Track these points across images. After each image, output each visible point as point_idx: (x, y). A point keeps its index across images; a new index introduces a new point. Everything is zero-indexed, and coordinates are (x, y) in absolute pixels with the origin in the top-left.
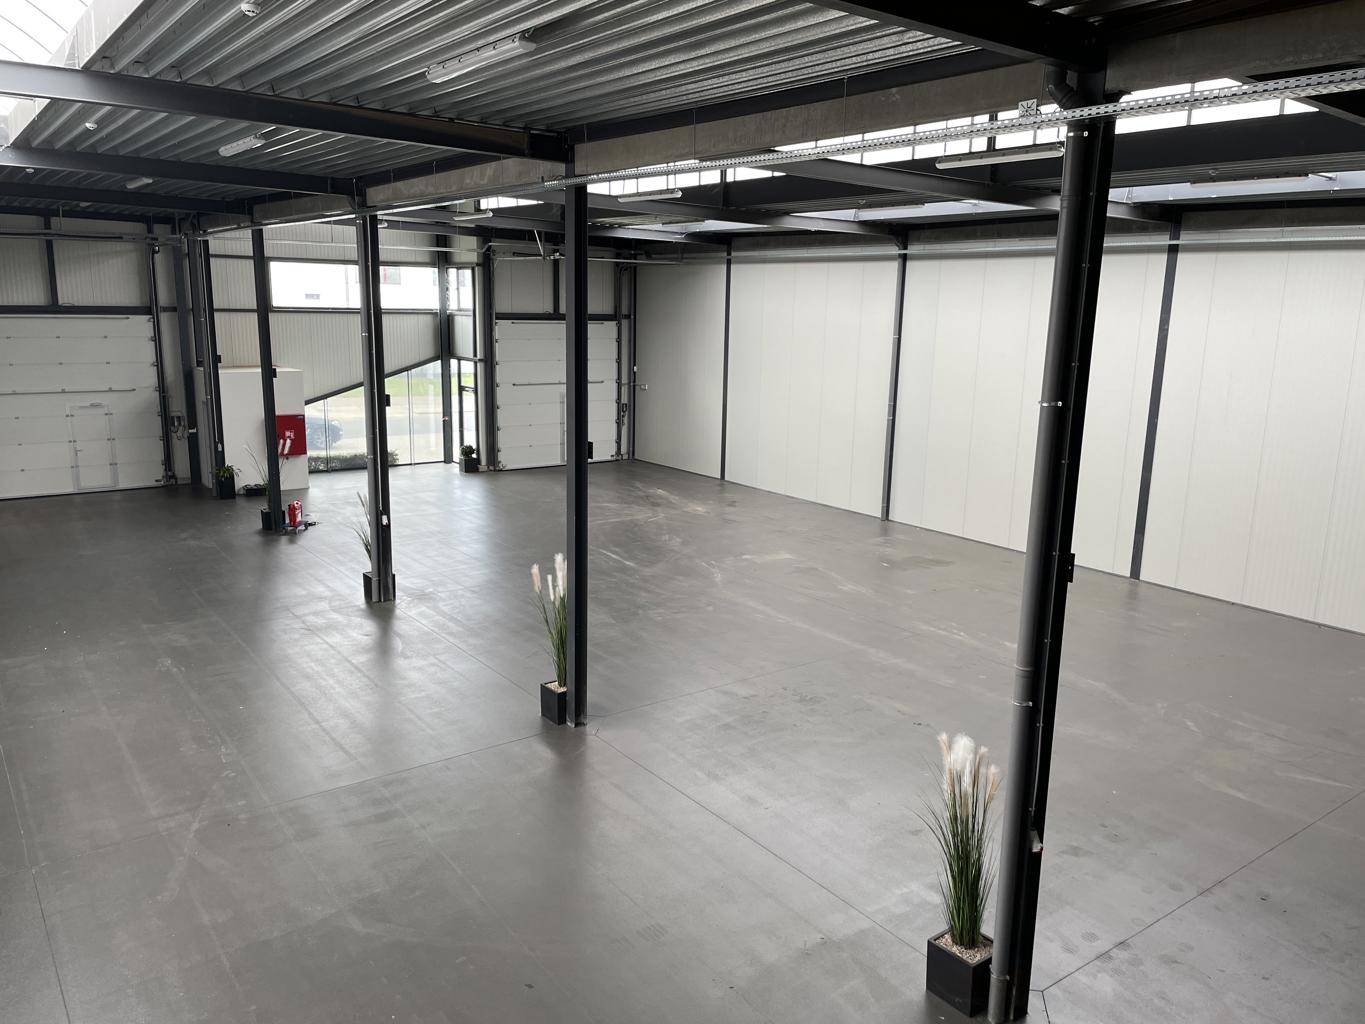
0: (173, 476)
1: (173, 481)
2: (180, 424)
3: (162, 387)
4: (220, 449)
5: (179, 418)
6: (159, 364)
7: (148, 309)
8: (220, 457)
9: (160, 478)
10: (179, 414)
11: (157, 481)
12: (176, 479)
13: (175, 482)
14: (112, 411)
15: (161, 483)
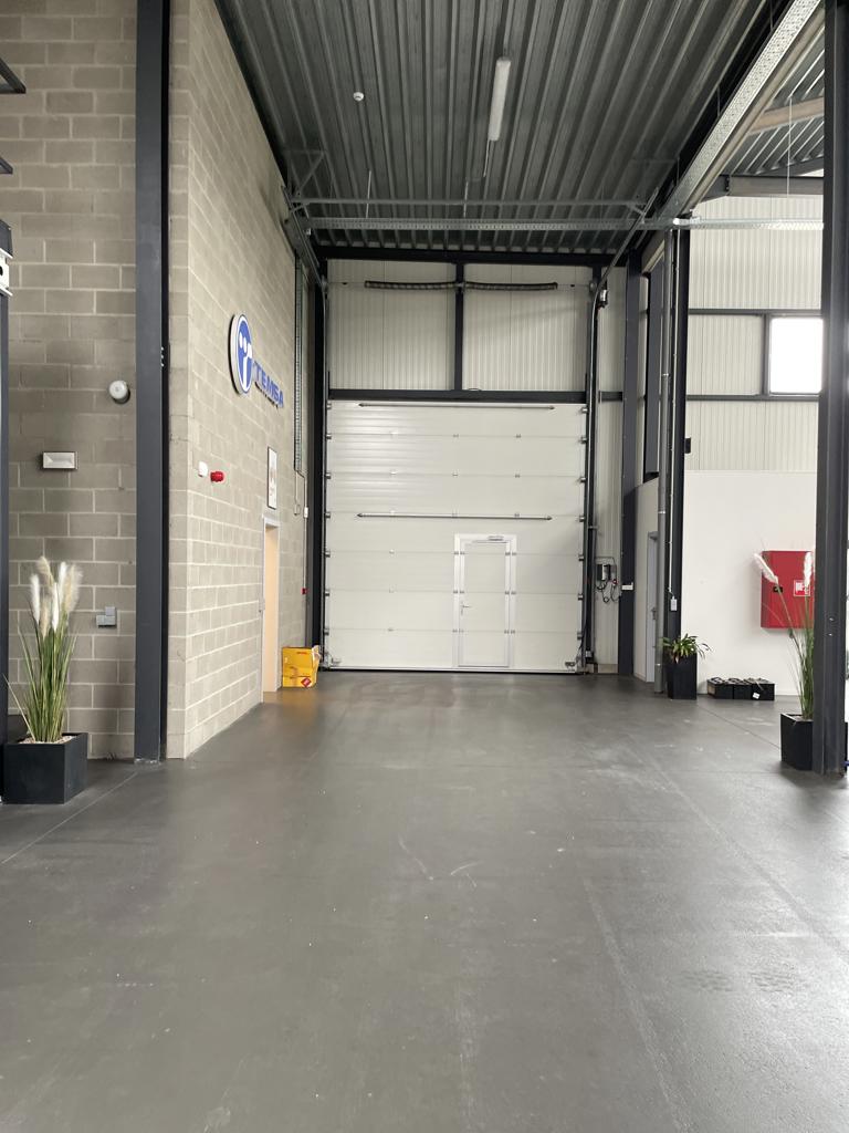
0: (591, 660)
1: (591, 668)
2: (609, 578)
3: (589, 518)
4: (674, 607)
5: (608, 567)
6: (589, 481)
7: (582, 396)
8: (673, 621)
9: (572, 660)
10: (611, 562)
11: (568, 664)
12: (596, 664)
13: (596, 669)
14: (515, 550)
15: (575, 668)
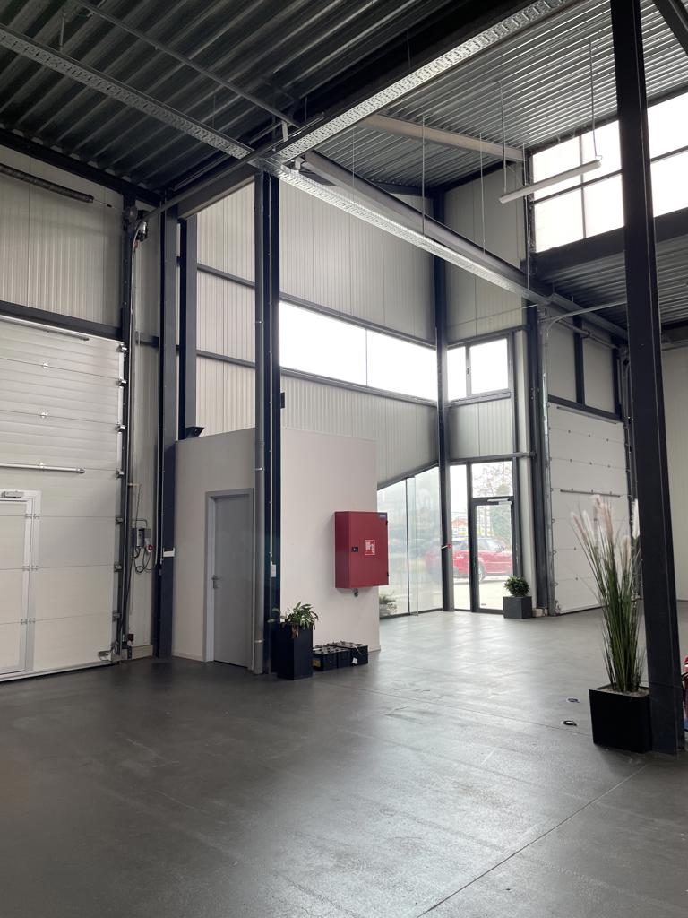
0: (126, 645)
1: (125, 655)
2: (143, 543)
5: (143, 532)
6: (129, 429)
10: (145, 525)
11: (102, 654)
12: (130, 649)
13: (130, 654)
14: (38, 512)
15: (109, 658)
